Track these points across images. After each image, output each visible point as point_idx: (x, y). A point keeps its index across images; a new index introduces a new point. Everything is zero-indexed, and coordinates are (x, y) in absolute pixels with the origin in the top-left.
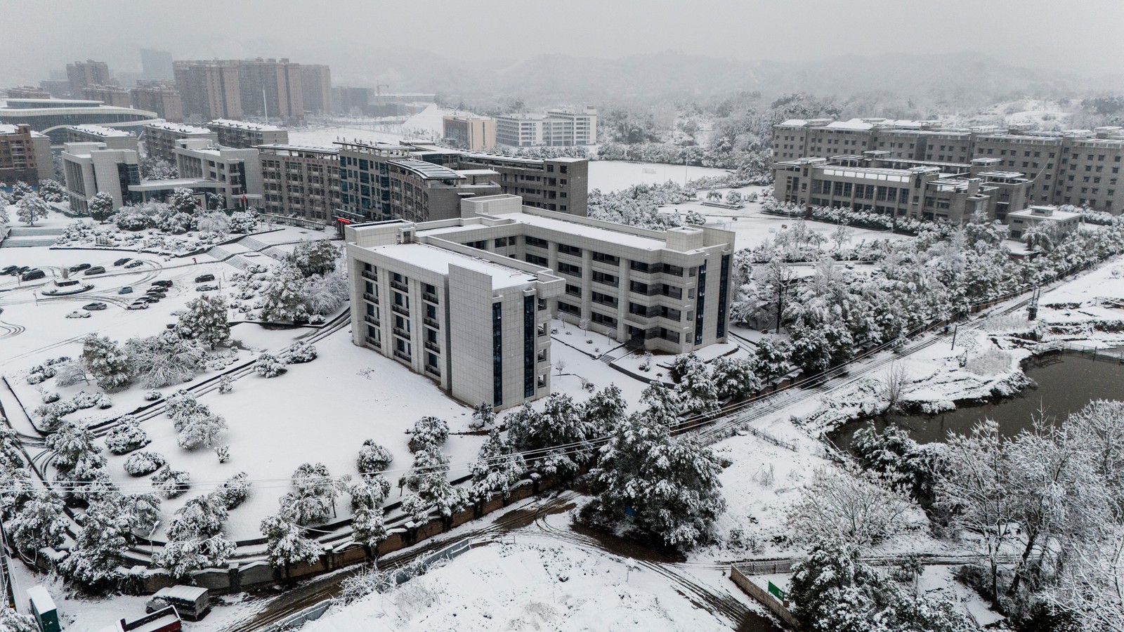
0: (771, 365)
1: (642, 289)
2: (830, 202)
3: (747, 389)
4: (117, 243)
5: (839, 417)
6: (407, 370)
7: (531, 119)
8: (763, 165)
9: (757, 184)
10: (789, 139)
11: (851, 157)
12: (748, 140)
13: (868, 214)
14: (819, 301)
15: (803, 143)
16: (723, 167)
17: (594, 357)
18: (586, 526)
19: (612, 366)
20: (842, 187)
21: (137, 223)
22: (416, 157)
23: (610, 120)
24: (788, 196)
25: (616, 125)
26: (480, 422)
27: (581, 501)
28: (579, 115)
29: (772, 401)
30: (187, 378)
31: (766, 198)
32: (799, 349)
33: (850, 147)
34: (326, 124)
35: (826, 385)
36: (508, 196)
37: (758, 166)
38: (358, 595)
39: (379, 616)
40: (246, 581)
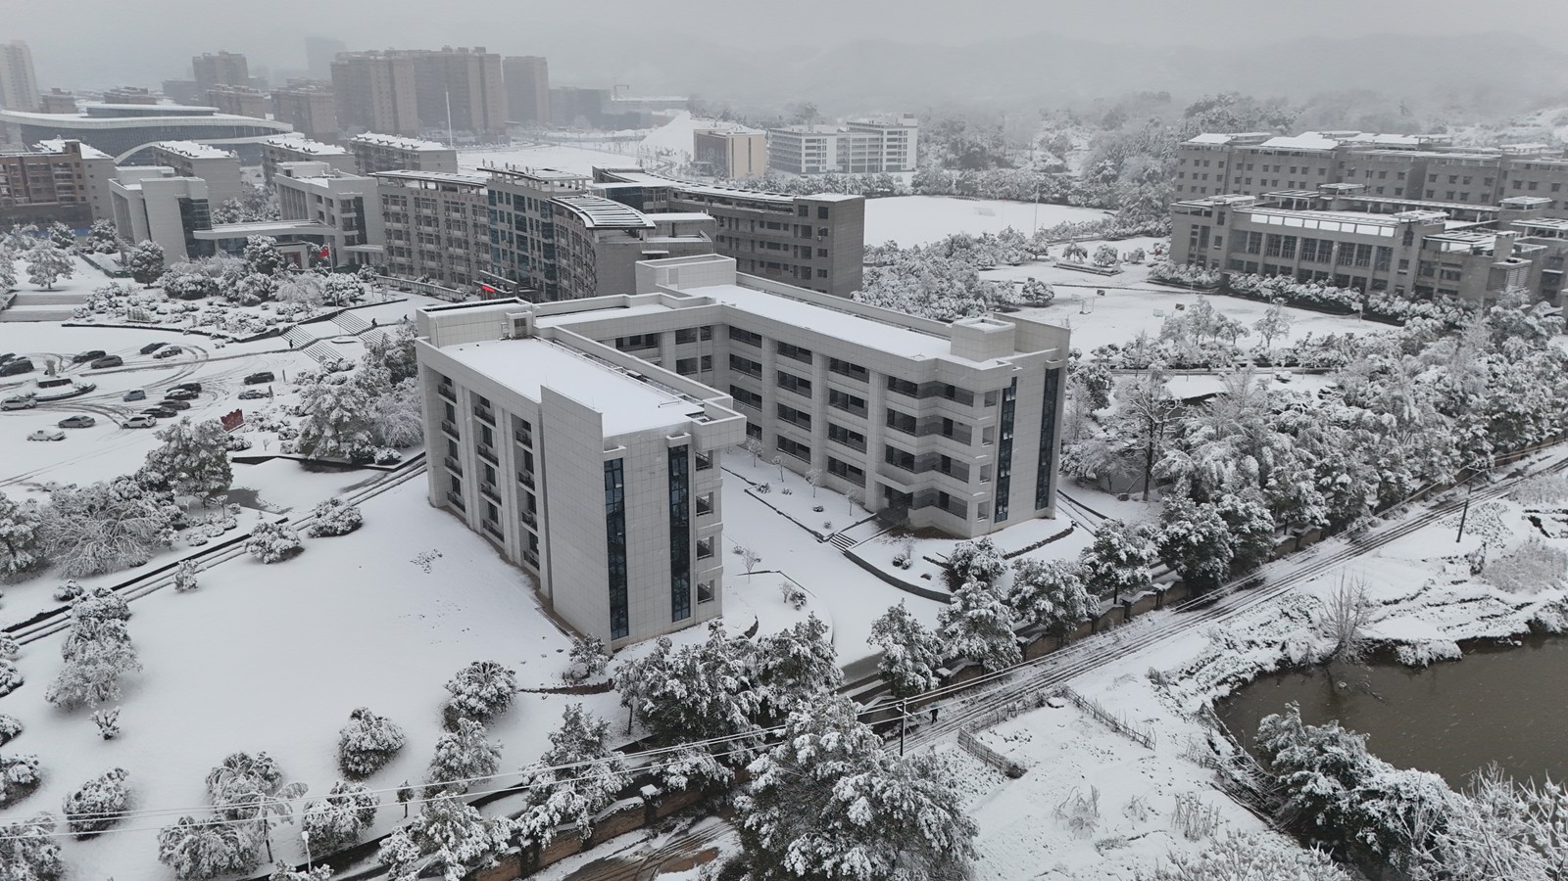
0: (1120, 572)
1: (908, 424)
2: (1260, 268)
3: (1073, 617)
4: (157, 317)
5: (1241, 668)
7: (820, 134)
8: (1160, 204)
9: (1149, 234)
10: (1202, 164)
11: (1299, 194)
12: (1143, 164)
13: (1322, 287)
14: (1218, 450)
15: (1222, 171)
16: (1101, 206)
17: (820, 538)
19: (849, 555)
20: (1281, 242)
21: (193, 288)
22: (601, 192)
23: (938, 134)
24: (1192, 256)
25: (947, 141)
26: (579, 668)
28: (893, 127)
30: (135, 560)
31: (1159, 257)
32: (1175, 540)
33: (1298, 177)
34: (537, 141)
35: (1221, 604)
36: (715, 258)
37: (1152, 207)
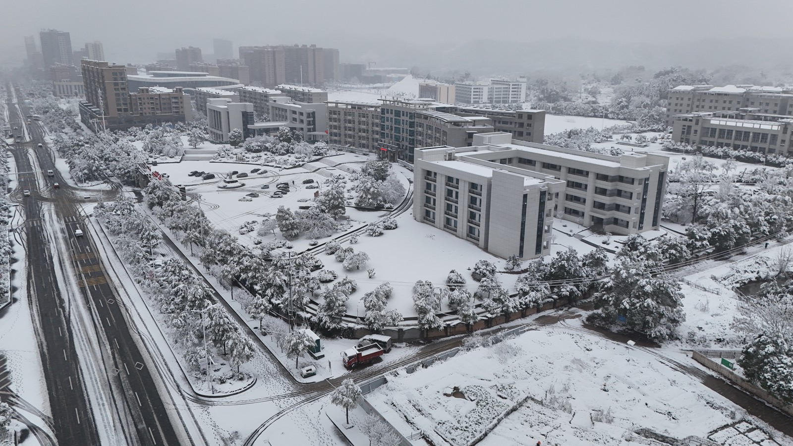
0: (697, 243)
1: (603, 192)
2: (715, 143)
3: (681, 257)
4: (248, 159)
5: (743, 279)
6: (454, 236)
7: (480, 85)
8: (658, 117)
9: (654, 131)
11: (730, 112)
12: (641, 100)
13: (745, 151)
14: (725, 205)
15: (690, 102)
16: (625, 119)
17: (570, 235)
18: (591, 324)
19: (583, 240)
20: (725, 132)
21: (257, 148)
22: (433, 109)
23: (535, 85)
24: (682, 138)
25: (539, 89)
26: (511, 266)
27: (585, 314)
28: (513, 82)
29: (696, 265)
30: (330, 234)
31: (664, 140)
32: (714, 234)
33: (727, 105)
34: (337, 89)
35: (731, 259)
36: (502, 133)
37: (654, 119)
38: (473, 347)
39: (489, 358)
40: (406, 336)
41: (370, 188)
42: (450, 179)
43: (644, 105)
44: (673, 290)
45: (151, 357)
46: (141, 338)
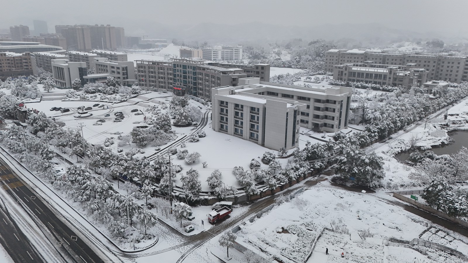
1: (318, 109)
2: (356, 80)
4: (88, 98)
6: (241, 139)
7: (216, 50)
8: (320, 67)
9: (320, 74)
10: (332, 57)
11: (359, 63)
13: (371, 84)
14: (378, 113)
15: (337, 58)
16: (300, 68)
17: (303, 134)
18: (335, 183)
19: (311, 137)
20: (360, 74)
21: (93, 91)
22: (206, 64)
23: (246, 50)
24: (338, 78)
25: (249, 52)
26: (281, 154)
28: (235, 48)
30: (166, 143)
33: (356, 60)
37: (318, 68)
38: (281, 203)
39: (292, 208)
40: (239, 201)
41: (183, 113)
42: (237, 105)
43: (309, 60)
44: (380, 160)
45: (80, 232)
46: (67, 219)
